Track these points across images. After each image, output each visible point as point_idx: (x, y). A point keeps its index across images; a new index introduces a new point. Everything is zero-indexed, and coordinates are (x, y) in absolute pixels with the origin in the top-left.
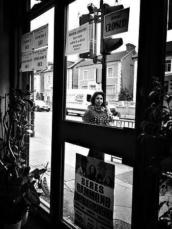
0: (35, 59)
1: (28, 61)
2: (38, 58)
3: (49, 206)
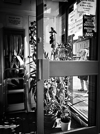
0: (77, 25)
1: (73, 28)
2: (79, 25)
3: (87, 118)
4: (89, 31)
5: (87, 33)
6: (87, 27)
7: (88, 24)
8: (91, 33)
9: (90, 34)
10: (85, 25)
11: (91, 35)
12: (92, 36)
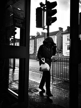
4: (18, 22)
5: (16, 23)
6: (17, 18)
7: (17, 16)
8: (21, 24)
9: (19, 24)
10: (15, 16)
11: (20, 26)
12: (22, 26)
